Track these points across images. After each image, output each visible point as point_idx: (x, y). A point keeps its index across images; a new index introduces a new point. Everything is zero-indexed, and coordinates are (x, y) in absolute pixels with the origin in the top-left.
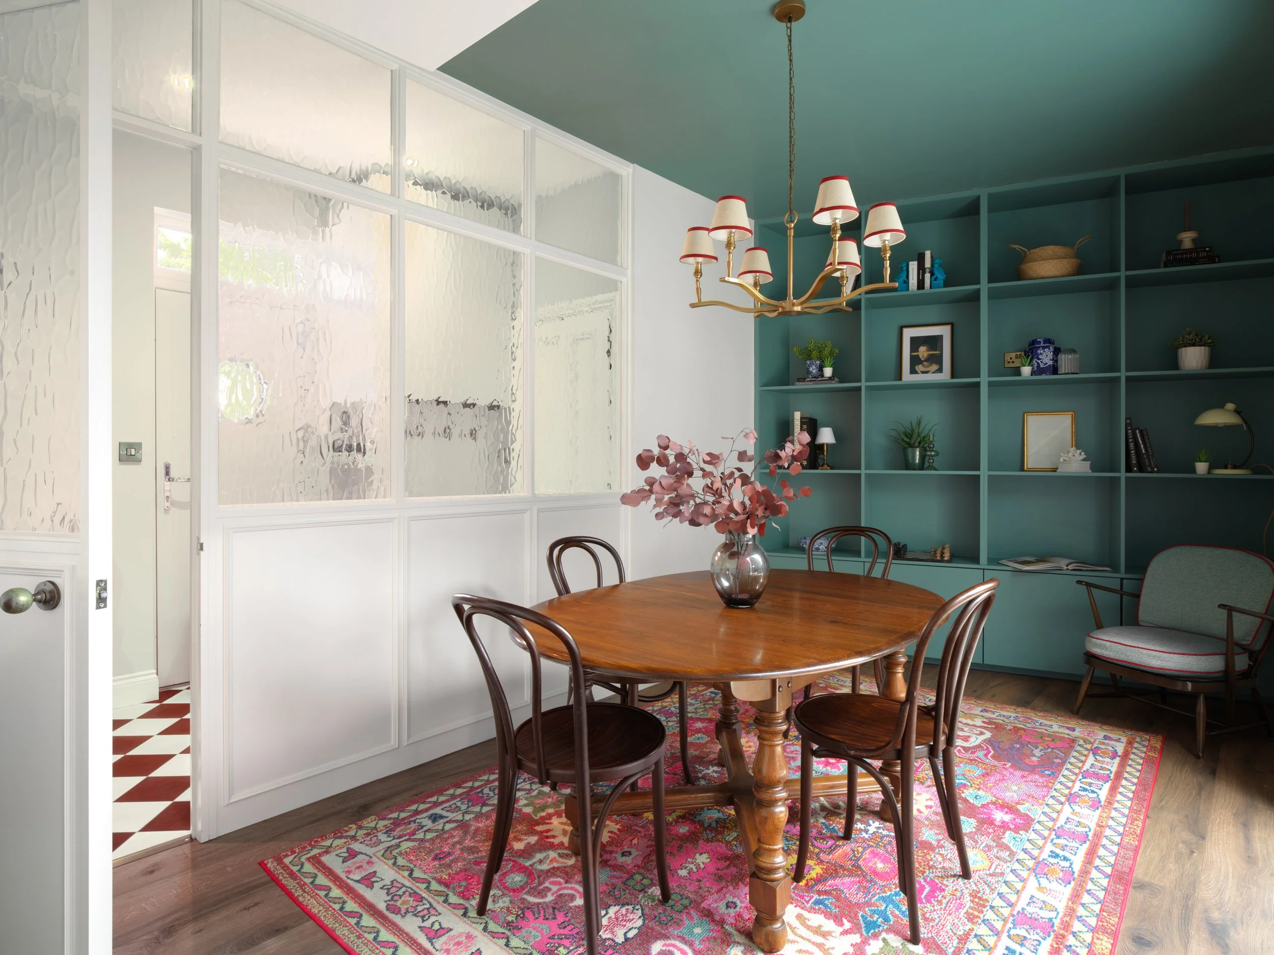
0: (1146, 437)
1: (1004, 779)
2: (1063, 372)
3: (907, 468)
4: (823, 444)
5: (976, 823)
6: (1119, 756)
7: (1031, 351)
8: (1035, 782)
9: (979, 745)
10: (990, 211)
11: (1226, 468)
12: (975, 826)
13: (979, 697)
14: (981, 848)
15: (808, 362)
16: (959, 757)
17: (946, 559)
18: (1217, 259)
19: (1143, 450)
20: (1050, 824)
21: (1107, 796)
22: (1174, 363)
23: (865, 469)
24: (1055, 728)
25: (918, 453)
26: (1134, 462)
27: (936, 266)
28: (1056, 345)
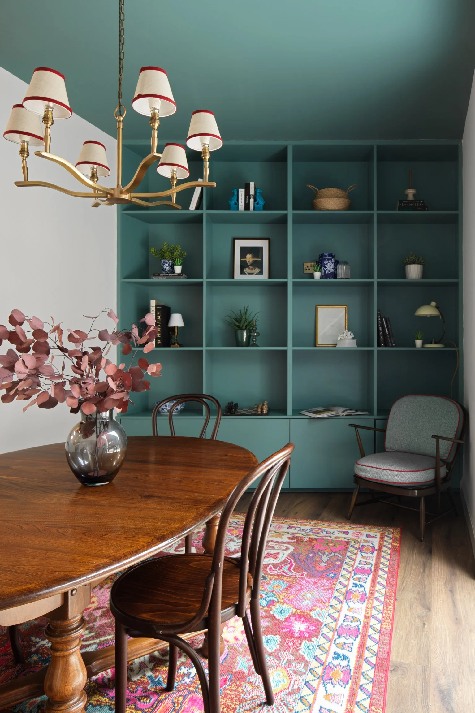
0: (389, 323)
1: (301, 589)
2: (340, 277)
3: (238, 346)
4: (174, 327)
5: (280, 640)
6: (376, 550)
7: (320, 262)
8: (323, 586)
9: (285, 559)
10: (294, 160)
11: (431, 343)
12: (279, 643)
13: (286, 517)
14: (283, 666)
15: (163, 261)
16: (270, 575)
17: (264, 413)
18: (426, 208)
19: (387, 332)
20: (333, 625)
21: (370, 588)
22: (403, 274)
23: (206, 347)
24: (337, 534)
25: (245, 334)
26: (382, 340)
27: (258, 194)
28: (336, 258)
